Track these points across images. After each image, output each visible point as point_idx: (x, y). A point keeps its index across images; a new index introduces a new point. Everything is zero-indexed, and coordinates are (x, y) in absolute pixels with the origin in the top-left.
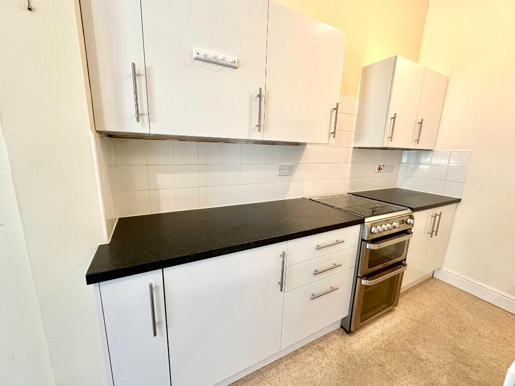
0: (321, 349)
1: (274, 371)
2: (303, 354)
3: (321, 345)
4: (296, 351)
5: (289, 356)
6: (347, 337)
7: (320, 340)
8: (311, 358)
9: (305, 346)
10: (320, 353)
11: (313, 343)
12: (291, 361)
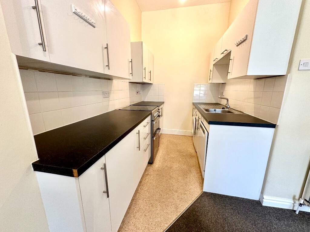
0: (148, 174)
1: (138, 195)
2: (143, 181)
3: (147, 173)
4: (140, 182)
5: (139, 185)
6: (152, 165)
7: (145, 172)
8: (147, 180)
9: (142, 178)
10: (148, 176)
11: (143, 175)
12: (141, 186)
